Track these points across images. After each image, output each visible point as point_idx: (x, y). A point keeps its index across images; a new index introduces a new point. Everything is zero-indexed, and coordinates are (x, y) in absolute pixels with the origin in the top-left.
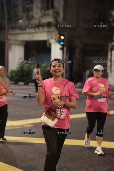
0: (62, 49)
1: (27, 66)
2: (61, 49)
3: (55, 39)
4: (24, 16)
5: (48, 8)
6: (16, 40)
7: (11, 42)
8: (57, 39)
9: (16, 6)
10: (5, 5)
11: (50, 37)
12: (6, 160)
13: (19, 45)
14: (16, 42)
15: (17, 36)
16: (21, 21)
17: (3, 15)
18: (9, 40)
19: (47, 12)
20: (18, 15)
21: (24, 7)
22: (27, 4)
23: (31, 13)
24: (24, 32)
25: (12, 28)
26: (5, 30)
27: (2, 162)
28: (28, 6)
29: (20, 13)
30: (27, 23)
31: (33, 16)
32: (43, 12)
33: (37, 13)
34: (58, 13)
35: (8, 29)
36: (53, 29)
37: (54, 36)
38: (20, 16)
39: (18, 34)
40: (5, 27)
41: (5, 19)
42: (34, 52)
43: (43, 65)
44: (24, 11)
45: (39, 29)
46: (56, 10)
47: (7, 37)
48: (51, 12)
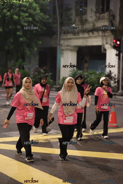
0: (118, 55)
1: (80, 73)
2: (116, 55)
3: (111, 45)
4: (77, 20)
5: (103, 11)
6: (68, 46)
7: (63, 48)
8: (112, 44)
9: (69, 9)
10: (57, 9)
11: (105, 43)
12: (60, 175)
13: (71, 50)
14: (69, 48)
15: (69, 40)
16: (74, 25)
17: (55, 19)
18: (61, 45)
19: (101, 15)
20: (71, 19)
21: (77, 10)
22: (81, 7)
23: (84, 17)
24: (77, 36)
25: (64, 33)
26: (57, 35)
27: (55, 176)
28: (81, 9)
29: (73, 17)
30: (80, 27)
31: (86, 20)
32: (98, 15)
33: (91, 16)
34: (114, 17)
35: (60, 34)
36: (108, 33)
37: (109, 41)
38: (73, 20)
39: (70, 39)
40: (57, 31)
41: (57, 24)
42: (87, 58)
43: (98, 72)
44: (77, 15)
45: (93, 34)
46: (112, 13)
47: (60, 42)
48: (106, 15)
